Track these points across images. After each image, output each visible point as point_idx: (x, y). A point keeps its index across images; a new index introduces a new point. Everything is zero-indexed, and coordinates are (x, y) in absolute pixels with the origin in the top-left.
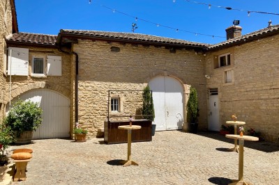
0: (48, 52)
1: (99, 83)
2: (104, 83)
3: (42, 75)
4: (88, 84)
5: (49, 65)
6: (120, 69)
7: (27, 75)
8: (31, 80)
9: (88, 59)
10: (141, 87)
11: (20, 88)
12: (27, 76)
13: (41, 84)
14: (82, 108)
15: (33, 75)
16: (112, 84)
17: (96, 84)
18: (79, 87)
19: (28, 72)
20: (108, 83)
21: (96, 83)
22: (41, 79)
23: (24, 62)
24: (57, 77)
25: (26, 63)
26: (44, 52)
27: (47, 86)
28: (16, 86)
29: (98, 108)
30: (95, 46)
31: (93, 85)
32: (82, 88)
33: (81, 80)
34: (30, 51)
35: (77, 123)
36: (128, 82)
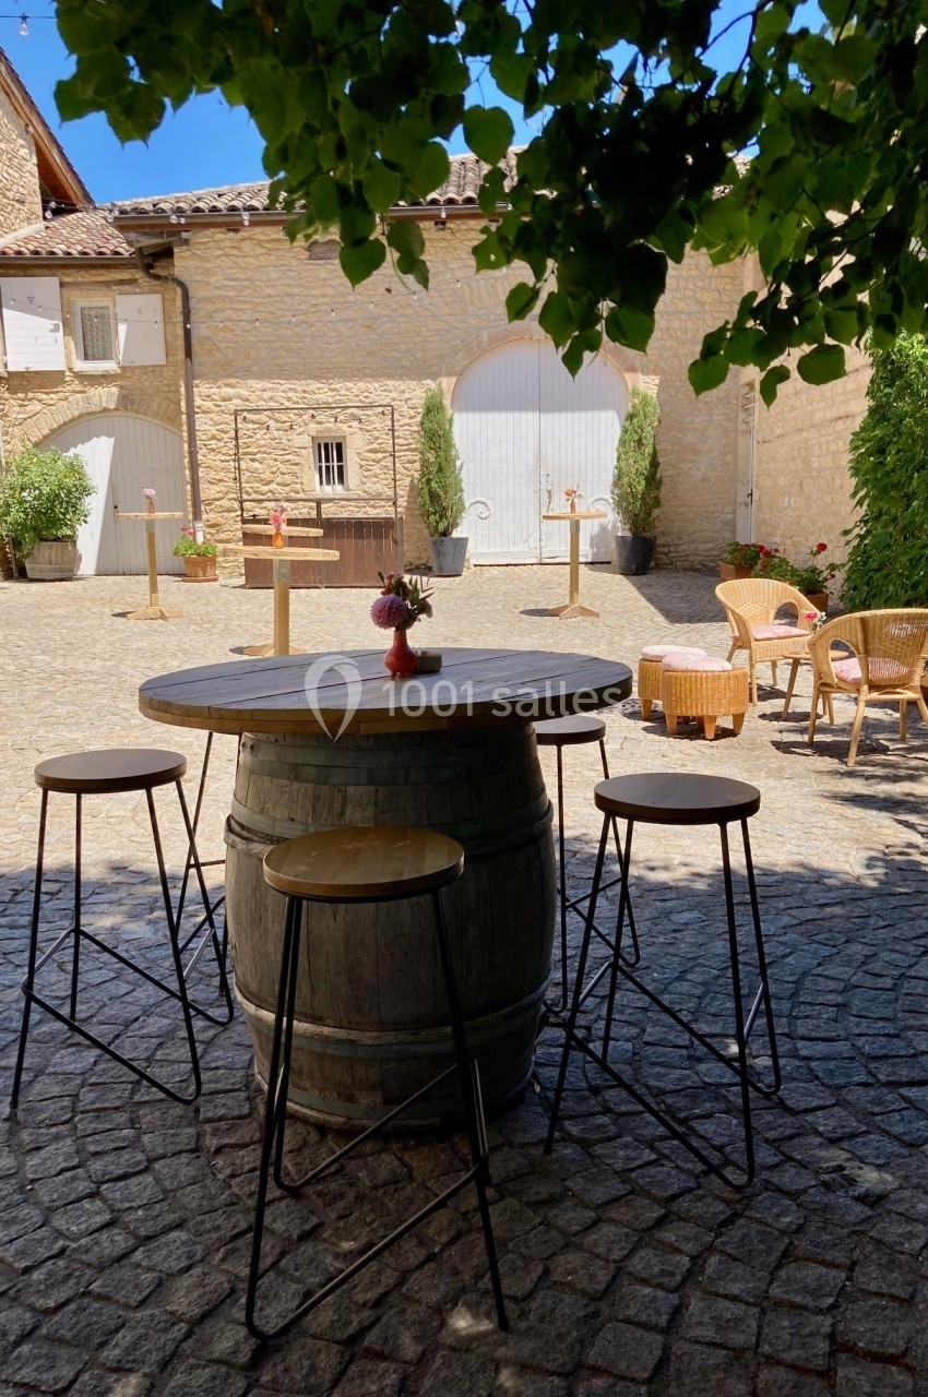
0: (122, 282)
1: (266, 384)
2: (286, 385)
3: (109, 366)
4: (230, 391)
5: (122, 329)
6: (341, 327)
7: (62, 367)
8: (76, 385)
9: (223, 299)
10: (411, 394)
11: (46, 412)
12: (63, 372)
13: (106, 396)
14: (212, 474)
15: (82, 366)
16: (313, 385)
17: (254, 390)
18: (198, 401)
19: (62, 359)
20: (299, 385)
21: (257, 384)
22: (104, 378)
23: (48, 324)
24: (154, 369)
25: (56, 329)
26: (106, 284)
27: (126, 402)
28: (35, 407)
29: (267, 476)
30: (247, 247)
31: (244, 393)
32: (209, 405)
33: (202, 376)
34: (62, 285)
35: (199, 525)
36: (375, 376)
